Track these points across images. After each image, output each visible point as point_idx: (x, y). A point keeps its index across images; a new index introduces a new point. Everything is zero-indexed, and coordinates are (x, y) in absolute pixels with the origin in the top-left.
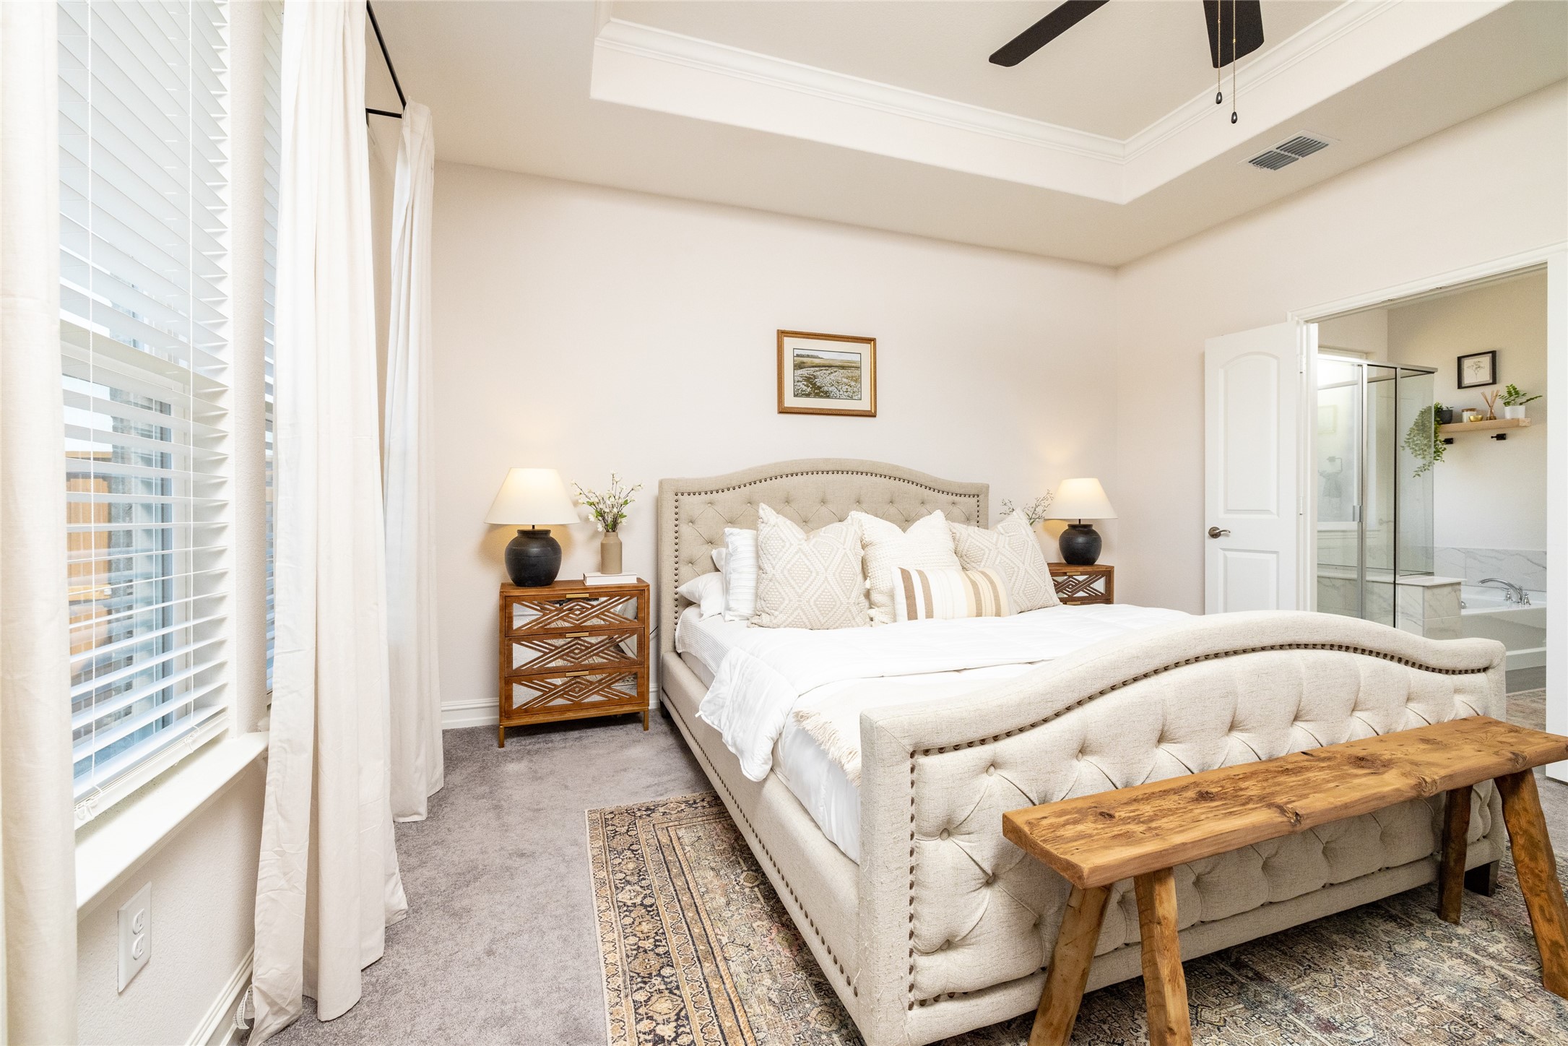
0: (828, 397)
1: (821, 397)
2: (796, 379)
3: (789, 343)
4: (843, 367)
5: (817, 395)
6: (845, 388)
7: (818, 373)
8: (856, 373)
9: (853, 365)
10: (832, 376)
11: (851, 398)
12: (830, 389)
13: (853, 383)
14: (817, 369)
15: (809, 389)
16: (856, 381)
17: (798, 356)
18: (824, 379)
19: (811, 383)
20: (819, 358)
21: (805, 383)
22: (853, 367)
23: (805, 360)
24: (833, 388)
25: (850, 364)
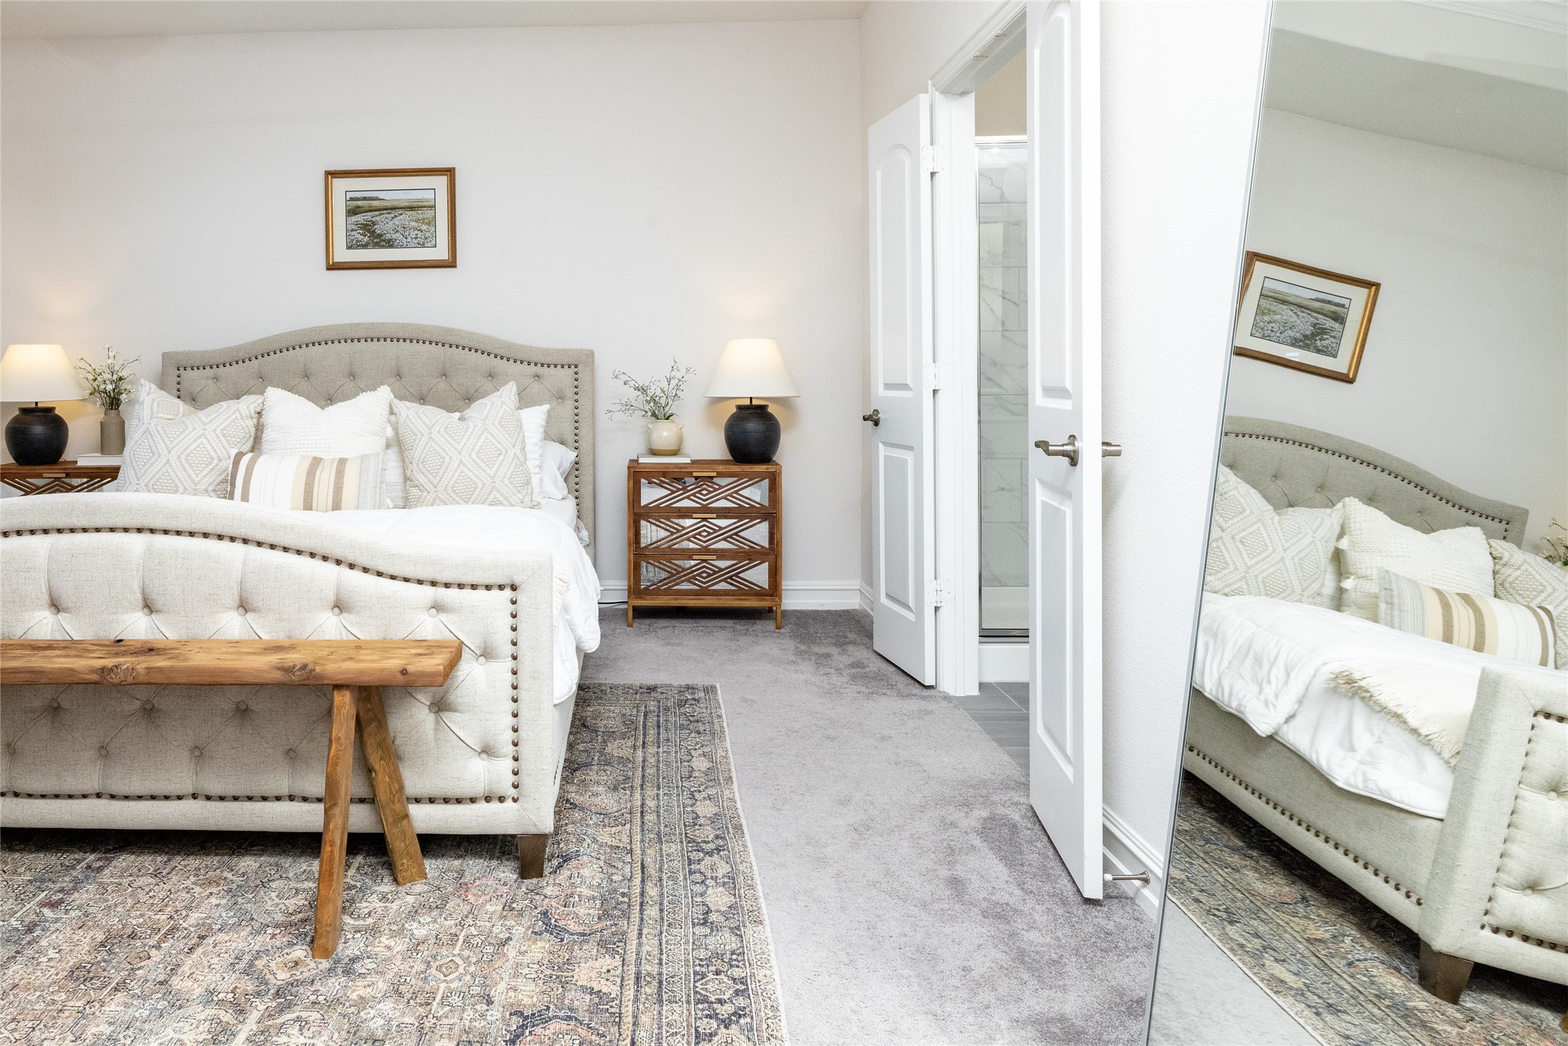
0: (391, 246)
1: (383, 247)
2: (350, 227)
3: (340, 185)
4: (411, 208)
5: (377, 245)
6: (413, 234)
7: (378, 218)
8: (429, 214)
9: (424, 204)
10: (396, 221)
11: (423, 246)
12: (394, 236)
13: (424, 227)
14: (376, 213)
15: (366, 239)
16: (429, 224)
17: (352, 199)
18: (385, 224)
19: (369, 231)
20: (380, 199)
21: (361, 232)
22: (425, 207)
23: (360, 203)
24: (398, 235)
25: (420, 204)
